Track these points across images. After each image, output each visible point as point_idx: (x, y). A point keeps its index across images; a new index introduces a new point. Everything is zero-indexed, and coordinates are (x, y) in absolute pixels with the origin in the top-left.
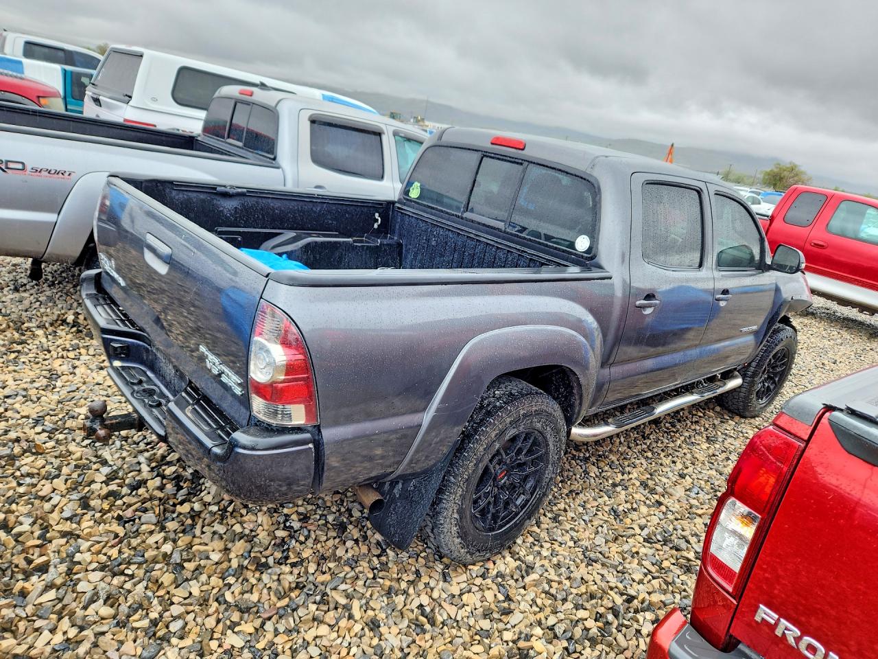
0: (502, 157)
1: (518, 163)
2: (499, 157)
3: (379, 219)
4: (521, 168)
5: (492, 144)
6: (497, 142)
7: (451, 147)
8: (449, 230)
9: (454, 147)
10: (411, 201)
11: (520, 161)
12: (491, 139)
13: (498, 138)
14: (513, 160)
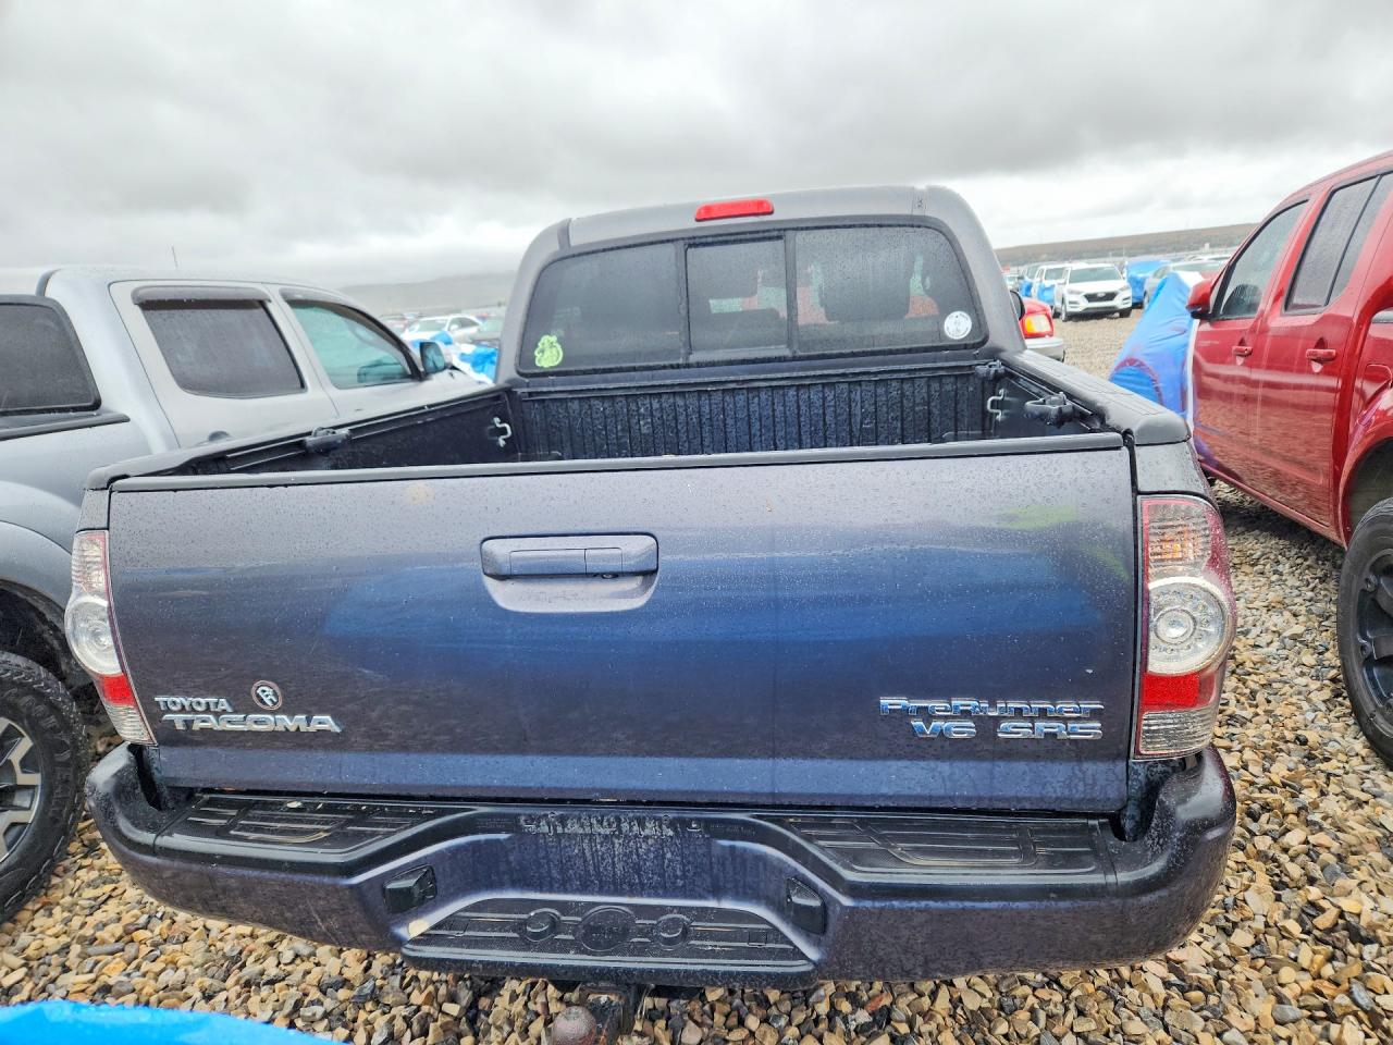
0: (733, 238)
1: (770, 239)
2: (724, 238)
3: (507, 426)
4: (779, 243)
5: (698, 220)
6: (706, 213)
7: (604, 250)
8: (674, 393)
9: (612, 249)
10: (545, 374)
11: (775, 234)
12: (695, 212)
13: (708, 209)
14: (761, 235)
